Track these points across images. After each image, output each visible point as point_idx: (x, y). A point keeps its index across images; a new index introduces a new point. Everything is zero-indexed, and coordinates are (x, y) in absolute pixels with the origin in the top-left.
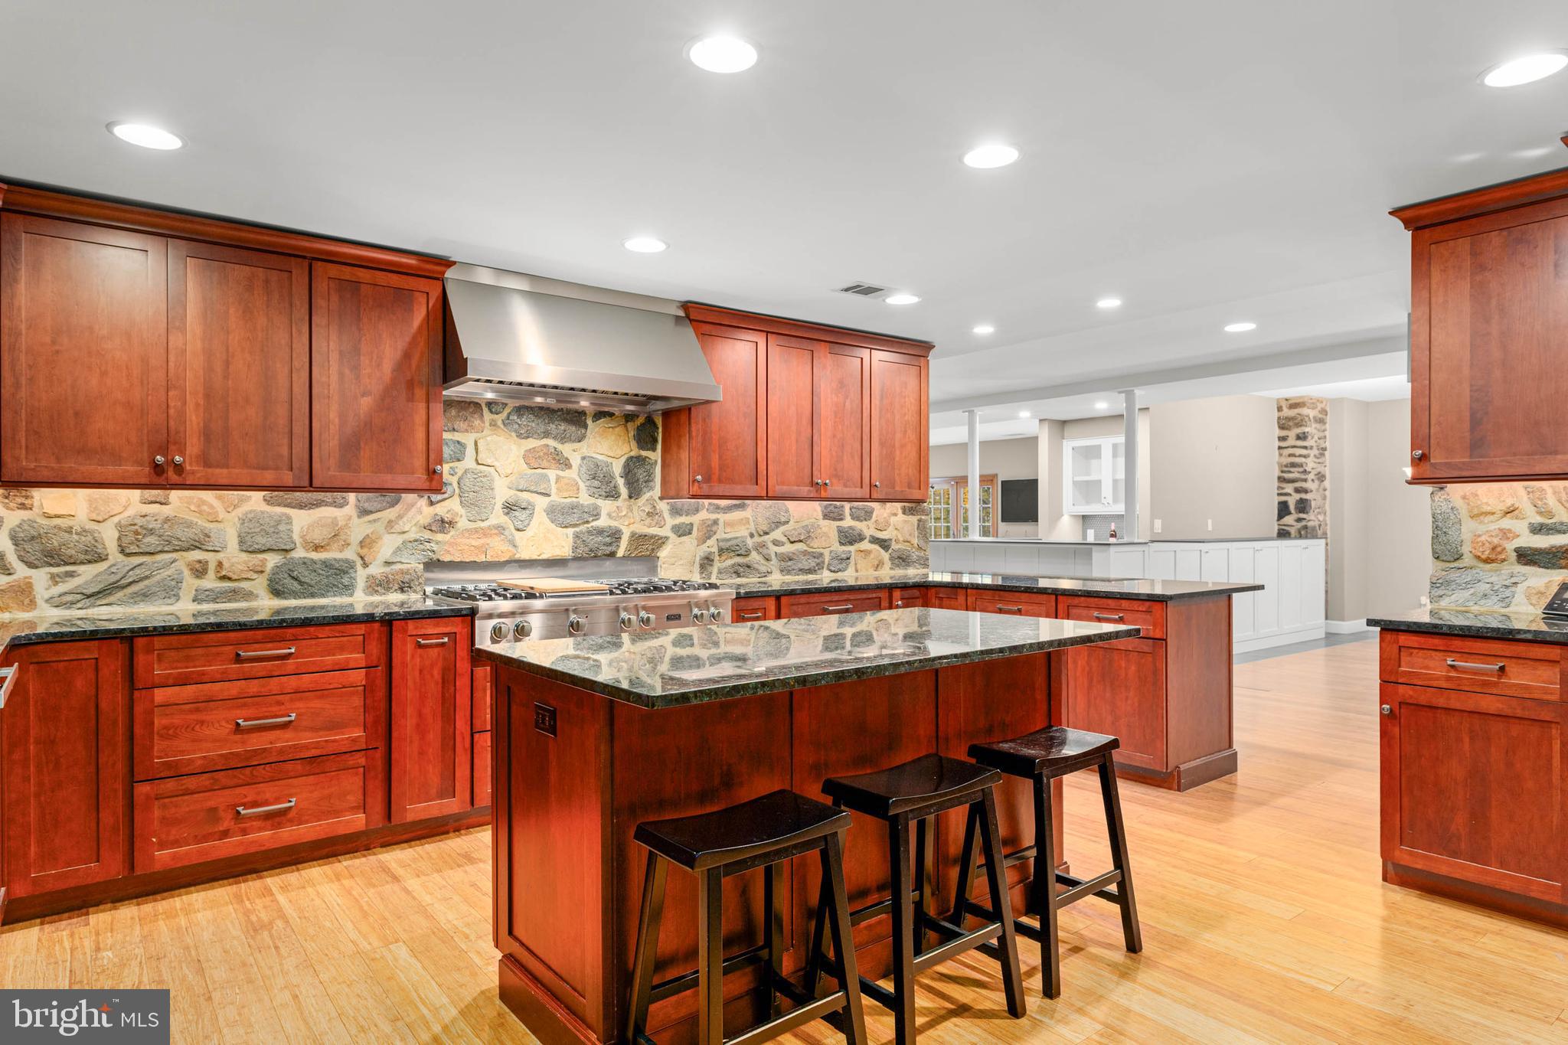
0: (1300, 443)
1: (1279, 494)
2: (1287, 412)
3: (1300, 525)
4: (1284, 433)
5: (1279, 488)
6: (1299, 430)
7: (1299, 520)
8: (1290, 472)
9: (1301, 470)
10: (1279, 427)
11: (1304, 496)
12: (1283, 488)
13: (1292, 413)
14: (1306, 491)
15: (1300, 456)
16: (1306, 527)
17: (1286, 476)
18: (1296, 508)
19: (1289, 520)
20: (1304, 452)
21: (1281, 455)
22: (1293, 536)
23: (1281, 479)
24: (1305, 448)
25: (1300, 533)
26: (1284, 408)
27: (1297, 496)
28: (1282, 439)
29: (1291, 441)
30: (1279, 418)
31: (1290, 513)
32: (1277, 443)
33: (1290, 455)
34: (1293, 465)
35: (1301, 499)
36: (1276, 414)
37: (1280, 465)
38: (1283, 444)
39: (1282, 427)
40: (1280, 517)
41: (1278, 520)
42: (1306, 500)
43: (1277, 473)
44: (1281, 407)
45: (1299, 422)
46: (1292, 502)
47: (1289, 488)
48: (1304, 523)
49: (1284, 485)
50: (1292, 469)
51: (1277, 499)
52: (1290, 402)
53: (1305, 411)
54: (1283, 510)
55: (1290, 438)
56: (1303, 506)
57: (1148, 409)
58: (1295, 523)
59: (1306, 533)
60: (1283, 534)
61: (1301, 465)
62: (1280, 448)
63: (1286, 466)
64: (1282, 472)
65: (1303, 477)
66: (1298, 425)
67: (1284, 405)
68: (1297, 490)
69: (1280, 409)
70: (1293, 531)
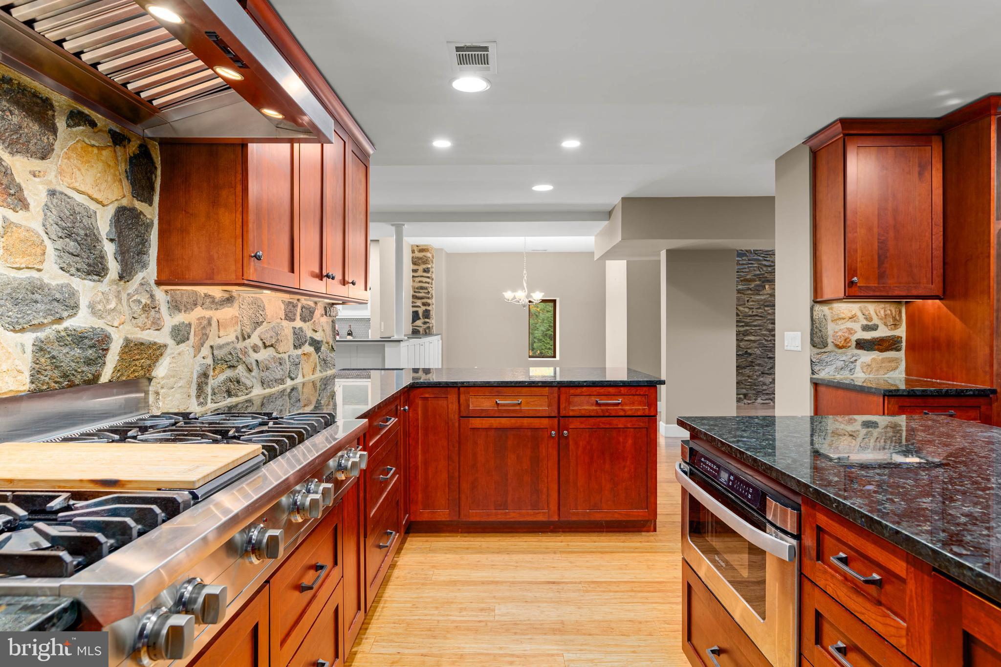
0: (425, 274)
1: (413, 306)
2: (417, 254)
3: (425, 326)
4: (416, 267)
5: (413, 302)
6: (425, 266)
7: (425, 323)
8: (420, 292)
9: (426, 291)
10: (413, 263)
11: (428, 308)
12: (415, 303)
13: (421, 255)
14: (429, 305)
15: (426, 282)
16: (429, 328)
17: (417, 294)
18: (423, 317)
19: (419, 323)
20: (428, 280)
21: (414, 281)
22: (421, 333)
23: (414, 297)
24: (428, 277)
25: (425, 331)
26: (416, 251)
27: (424, 308)
28: (414, 271)
29: (420, 273)
30: (413, 257)
31: (420, 319)
32: (412, 274)
33: (420, 282)
34: (422, 288)
35: (426, 310)
36: (411, 255)
37: (414, 288)
38: (415, 274)
39: (414, 263)
40: (414, 321)
41: (412, 323)
42: (429, 310)
43: (412, 293)
44: (414, 250)
45: (425, 261)
46: (421, 311)
47: (419, 303)
48: (428, 325)
49: (416, 301)
50: (421, 291)
51: (412, 309)
52: (420, 248)
53: (429, 255)
54: (415, 316)
55: (419, 271)
56: (427, 314)
57: (378, 241)
58: (422, 325)
59: (428, 332)
60: (415, 333)
61: (426, 288)
62: (413, 277)
63: (417, 288)
64: (415, 292)
65: (428, 296)
66: (425, 263)
67: (415, 249)
68: (424, 304)
69: (413, 252)
70: (421, 330)
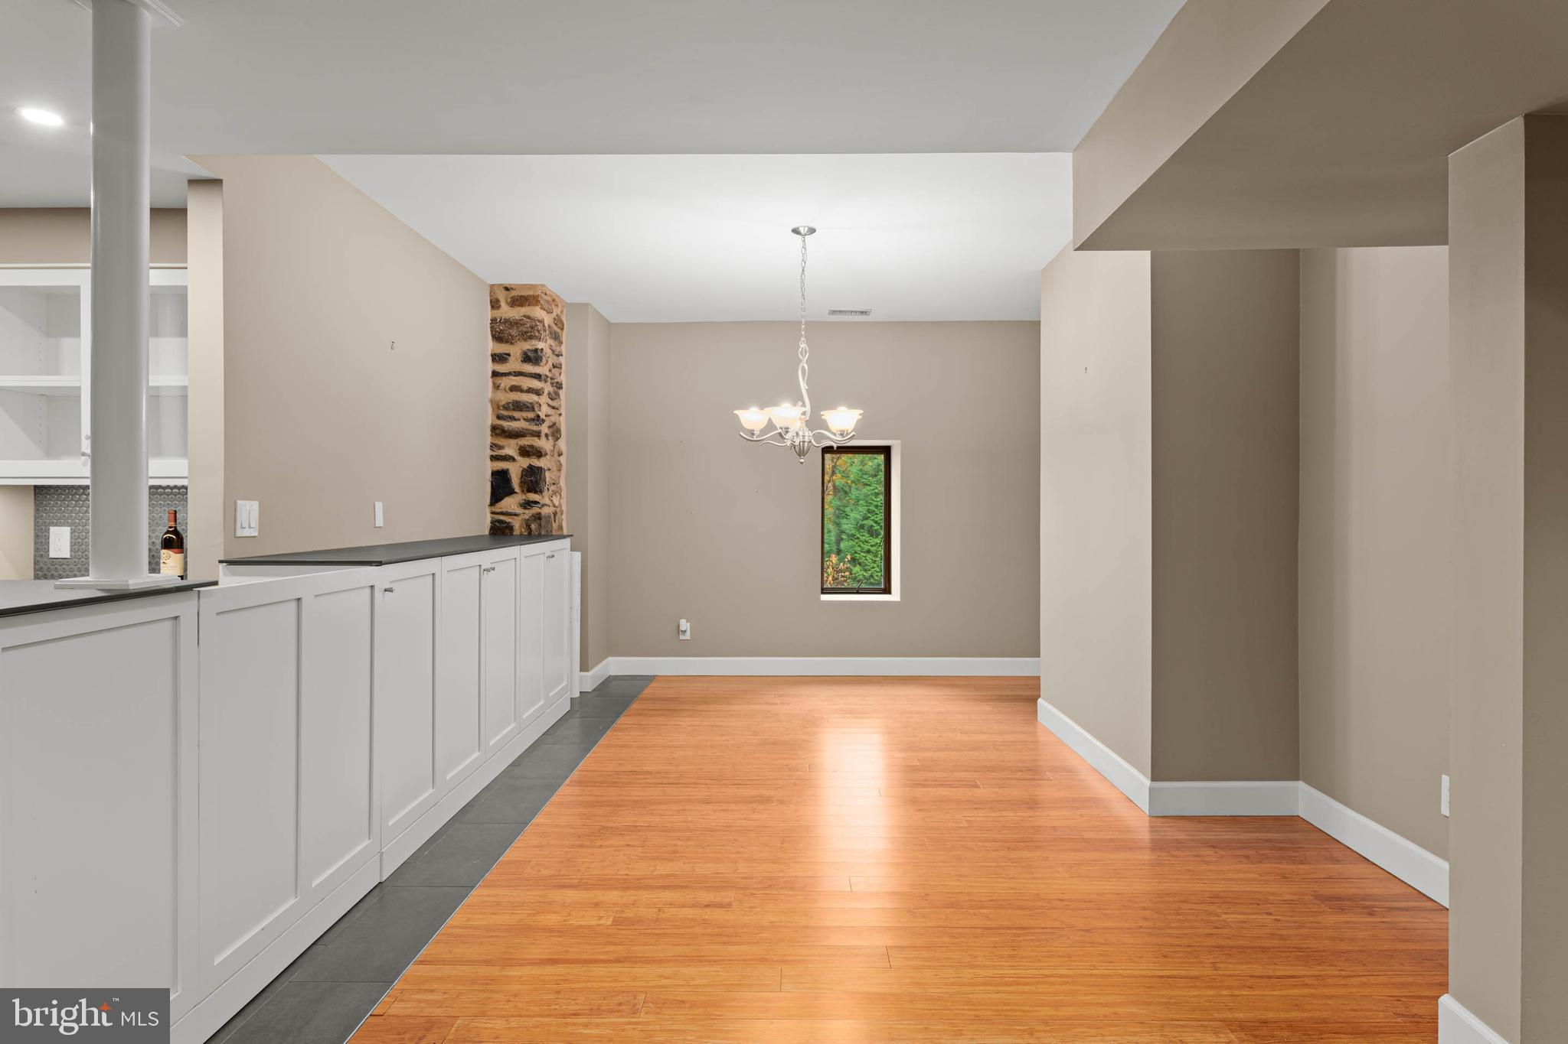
0: (529, 368)
1: (494, 458)
2: (507, 312)
3: (528, 513)
4: (502, 348)
5: (493, 446)
6: (527, 346)
7: (527, 504)
8: (513, 419)
9: (531, 415)
10: (494, 336)
11: (535, 462)
12: (501, 447)
13: (516, 313)
14: (539, 454)
15: (530, 391)
16: (538, 517)
17: (505, 424)
18: (522, 483)
19: (510, 503)
20: (536, 384)
21: (496, 387)
22: (517, 532)
23: (497, 430)
24: (538, 377)
25: (528, 527)
26: (503, 304)
27: (524, 462)
28: (498, 358)
29: (514, 364)
30: (493, 321)
31: (512, 492)
32: (490, 366)
33: (514, 389)
34: (518, 406)
35: (531, 467)
36: (488, 314)
37: (496, 405)
38: (501, 368)
39: (498, 337)
40: (496, 498)
41: (492, 504)
42: (540, 469)
43: (489, 419)
44: (498, 301)
45: (529, 330)
46: (515, 471)
47: (510, 448)
48: (535, 510)
49: (501, 441)
50: (516, 414)
51: (489, 467)
52: (513, 293)
53: (537, 312)
54: (501, 485)
55: (511, 359)
56: (533, 480)
58: (519, 510)
59: (538, 530)
60: (501, 533)
61: (530, 407)
62: (495, 374)
63: (506, 407)
64: (499, 417)
65: (535, 428)
66: (527, 336)
67: (502, 296)
68: (525, 452)
69: (495, 304)
70: (517, 524)
